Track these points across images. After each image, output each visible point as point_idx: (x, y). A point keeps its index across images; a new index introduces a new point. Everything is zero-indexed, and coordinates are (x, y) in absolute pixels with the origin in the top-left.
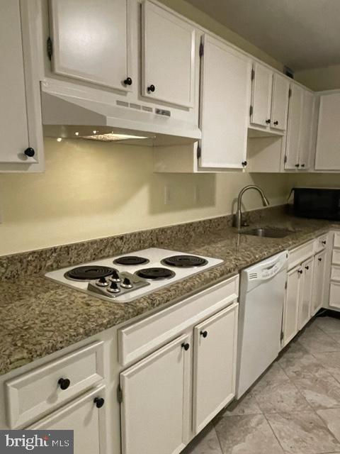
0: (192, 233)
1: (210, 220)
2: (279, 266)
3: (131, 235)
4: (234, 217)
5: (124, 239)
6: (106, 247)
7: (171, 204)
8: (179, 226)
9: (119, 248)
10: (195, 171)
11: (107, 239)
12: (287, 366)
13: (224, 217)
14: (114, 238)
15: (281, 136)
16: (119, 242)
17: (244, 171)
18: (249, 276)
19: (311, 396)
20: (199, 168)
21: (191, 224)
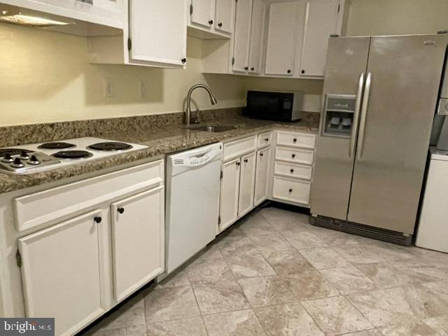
0: (137, 127)
1: (157, 116)
2: (210, 156)
3: (63, 123)
4: (185, 114)
5: (55, 127)
6: (33, 133)
7: (112, 97)
8: (121, 118)
9: (49, 135)
10: (127, 62)
11: (35, 126)
12: (224, 247)
13: (173, 114)
14: (42, 126)
15: (229, 39)
16: (49, 130)
17: (185, 68)
18: (173, 161)
19: (237, 269)
20: (131, 60)
21: (135, 118)
